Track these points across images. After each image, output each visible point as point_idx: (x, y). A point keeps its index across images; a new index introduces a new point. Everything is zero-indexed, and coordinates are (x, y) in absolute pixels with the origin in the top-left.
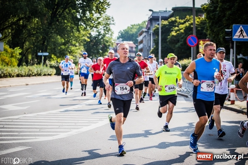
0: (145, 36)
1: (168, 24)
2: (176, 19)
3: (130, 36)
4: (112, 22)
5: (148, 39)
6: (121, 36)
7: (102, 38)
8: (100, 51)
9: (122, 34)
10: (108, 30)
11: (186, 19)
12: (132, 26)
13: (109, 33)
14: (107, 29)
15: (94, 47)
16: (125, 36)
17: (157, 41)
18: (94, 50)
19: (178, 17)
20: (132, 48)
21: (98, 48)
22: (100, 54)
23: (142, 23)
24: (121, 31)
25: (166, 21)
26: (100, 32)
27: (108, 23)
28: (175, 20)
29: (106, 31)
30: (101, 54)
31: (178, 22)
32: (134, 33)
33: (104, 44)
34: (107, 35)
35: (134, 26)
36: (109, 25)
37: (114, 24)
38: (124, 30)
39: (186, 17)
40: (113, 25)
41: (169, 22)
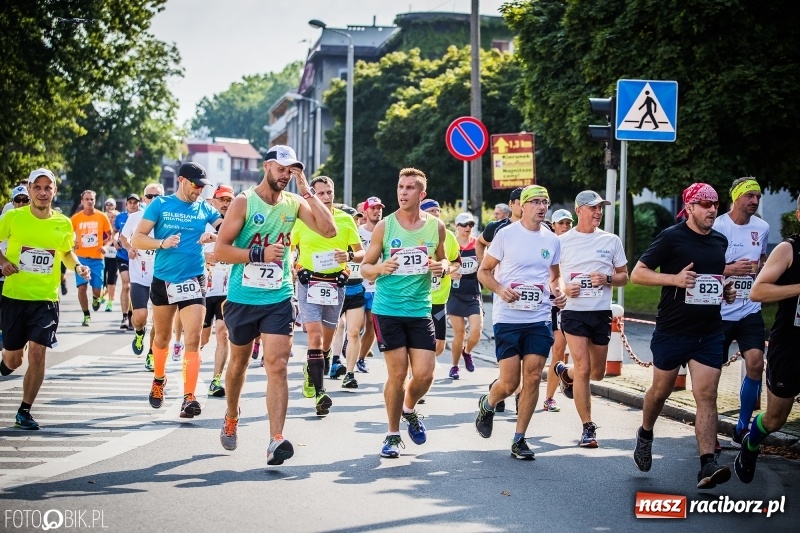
0: (295, 119)
1: (380, 74)
2: (411, 56)
3: (239, 118)
4: (172, 66)
5: (305, 131)
6: (206, 118)
7: (135, 124)
8: (125, 175)
9: (208, 111)
10: (156, 94)
11: (446, 57)
12: (249, 79)
13: (161, 106)
14: (153, 90)
15: (106, 156)
16: (222, 117)
17: (336, 137)
18: (105, 170)
19: (416, 51)
20: (247, 161)
21: (119, 161)
22: (126, 184)
23: (286, 69)
24: (205, 98)
25: (372, 64)
26: (129, 102)
27: (159, 67)
28: (406, 61)
29: (148, 99)
30: (130, 185)
31: (418, 69)
32: (255, 105)
33: (143, 148)
34: (154, 115)
35: (256, 83)
36: (160, 74)
37: (179, 73)
38: (218, 95)
39: (447, 52)
40: (175, 76)
41: (383, 70)
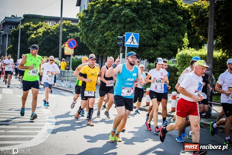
1: (24, 28)
2: (31, 24)
11: (38, 24)
17: (13, 41)
19: (31, 23)
25: (22, 25)
28: (30, 25)
31: (32, 27)
39: (39, 23)
41: (25, 26)
